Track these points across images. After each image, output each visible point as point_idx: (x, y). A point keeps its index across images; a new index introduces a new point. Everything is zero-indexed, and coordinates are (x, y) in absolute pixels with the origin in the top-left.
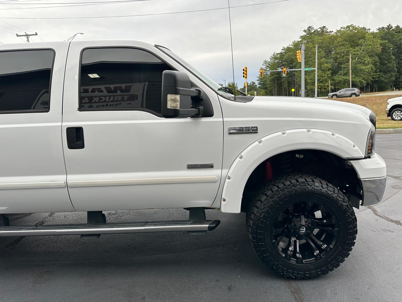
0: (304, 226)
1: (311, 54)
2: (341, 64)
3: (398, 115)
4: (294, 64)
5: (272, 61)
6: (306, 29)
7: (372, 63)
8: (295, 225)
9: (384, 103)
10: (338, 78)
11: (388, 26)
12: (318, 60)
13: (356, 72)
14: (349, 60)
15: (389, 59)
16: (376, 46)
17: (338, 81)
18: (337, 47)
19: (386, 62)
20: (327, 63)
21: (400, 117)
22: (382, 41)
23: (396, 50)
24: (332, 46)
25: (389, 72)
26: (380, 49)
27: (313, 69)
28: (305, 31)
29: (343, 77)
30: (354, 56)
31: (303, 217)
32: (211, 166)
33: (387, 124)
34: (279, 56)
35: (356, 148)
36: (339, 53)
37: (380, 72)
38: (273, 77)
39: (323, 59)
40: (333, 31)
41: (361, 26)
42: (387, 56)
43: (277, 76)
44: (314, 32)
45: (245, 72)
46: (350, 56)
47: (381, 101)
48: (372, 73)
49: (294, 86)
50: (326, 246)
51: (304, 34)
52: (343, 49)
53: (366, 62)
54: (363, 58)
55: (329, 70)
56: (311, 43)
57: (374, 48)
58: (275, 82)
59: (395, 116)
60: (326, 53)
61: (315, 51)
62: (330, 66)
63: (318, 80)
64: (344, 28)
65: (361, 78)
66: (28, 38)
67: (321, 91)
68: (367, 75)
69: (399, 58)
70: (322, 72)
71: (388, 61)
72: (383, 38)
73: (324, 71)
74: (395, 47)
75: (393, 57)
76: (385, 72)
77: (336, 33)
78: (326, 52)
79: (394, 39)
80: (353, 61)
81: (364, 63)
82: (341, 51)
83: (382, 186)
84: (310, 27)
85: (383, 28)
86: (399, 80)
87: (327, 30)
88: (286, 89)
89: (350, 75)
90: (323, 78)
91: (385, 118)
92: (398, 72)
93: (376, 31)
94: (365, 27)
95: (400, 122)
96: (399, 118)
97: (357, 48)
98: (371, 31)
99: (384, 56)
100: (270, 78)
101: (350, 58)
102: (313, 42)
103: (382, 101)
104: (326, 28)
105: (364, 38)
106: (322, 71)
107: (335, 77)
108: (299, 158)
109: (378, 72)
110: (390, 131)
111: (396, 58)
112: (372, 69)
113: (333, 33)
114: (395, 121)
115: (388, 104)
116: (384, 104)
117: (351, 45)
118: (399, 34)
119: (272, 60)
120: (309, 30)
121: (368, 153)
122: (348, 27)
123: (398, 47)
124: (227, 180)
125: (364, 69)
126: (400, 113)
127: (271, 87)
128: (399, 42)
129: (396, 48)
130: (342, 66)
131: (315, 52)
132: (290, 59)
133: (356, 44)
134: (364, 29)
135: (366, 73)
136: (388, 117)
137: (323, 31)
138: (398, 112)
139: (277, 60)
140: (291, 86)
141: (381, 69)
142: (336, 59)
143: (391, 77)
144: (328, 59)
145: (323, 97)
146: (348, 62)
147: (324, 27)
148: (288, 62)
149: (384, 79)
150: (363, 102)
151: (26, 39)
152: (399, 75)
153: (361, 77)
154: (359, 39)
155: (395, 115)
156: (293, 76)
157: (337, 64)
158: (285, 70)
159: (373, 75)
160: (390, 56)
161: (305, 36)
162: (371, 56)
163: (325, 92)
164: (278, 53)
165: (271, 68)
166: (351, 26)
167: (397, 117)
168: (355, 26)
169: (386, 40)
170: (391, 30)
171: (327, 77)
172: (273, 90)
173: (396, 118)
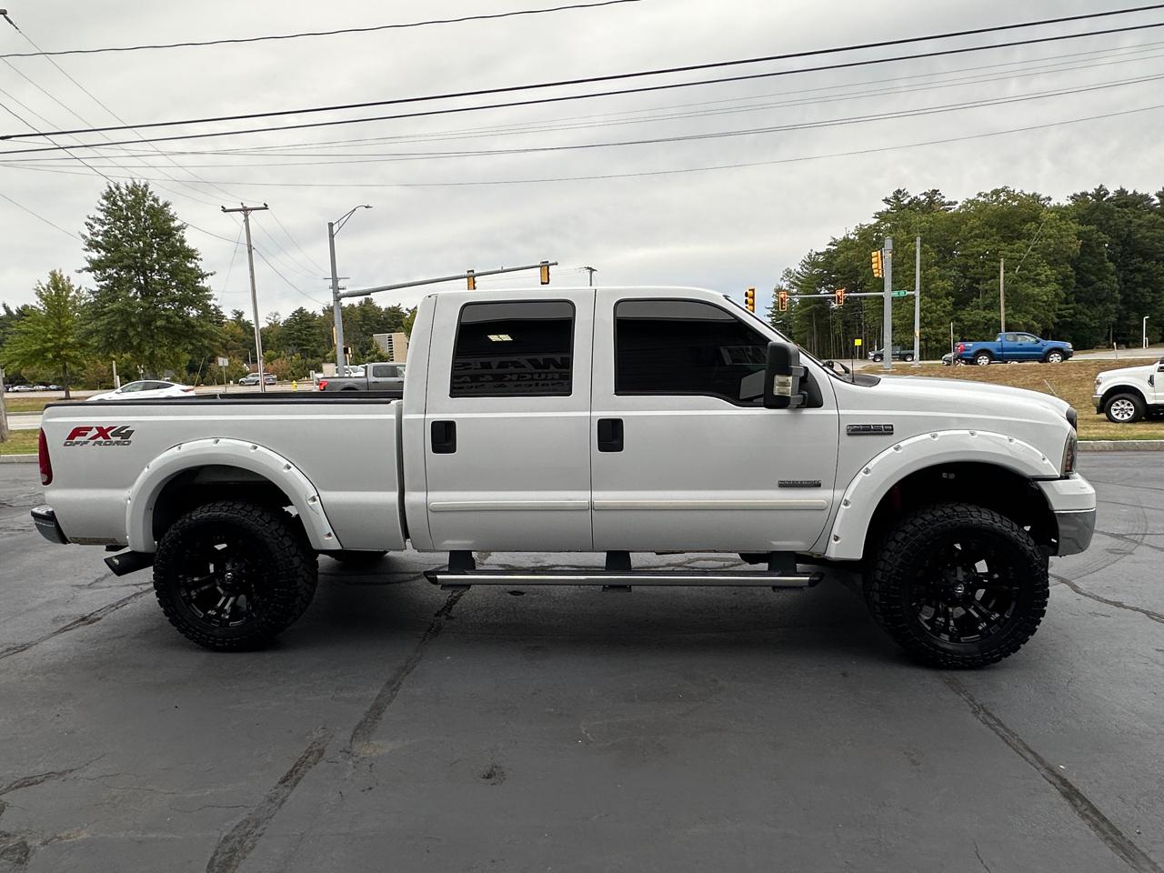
0: (961, 582)
1: (902, 255)
2: (977, 281)
3: (1122, 409)
4: (861, 279)
5: (805, 270)
6: (890, 195)
7: (1056, 280)
8: (947, 581)
9: (1088, 380)
10: (970, 315)
11: (1098, 191)
12: (921, 270)
13: (1015, 300)
14: (999, 272)
15: (1099, 269)
16: (1065, 240)
17: (970, 323)
18: (967, 240)
19: (1093, 277)
20: (942, 278)
21: (1129, 415)
22: (1080, 227)
23: (1119, 249)
24: (954, 238)
25: (1100, 301)
26: (1076, 246)
27: (908, 293)
28: (887, 201)
29: (984, 314)
30: (1010, 263)
31: (959, 569)
32: (817, 485)
33: (1096, 431)
34: (821, 258)
35: (1047, 461)
36: (973, 255)
37: (1078, 301)
38: (808, 308)
39: (934, 269)
40: (956, 203)
41: (1029, 192)
42: (1094, 264)
43: (817, 306)
44: (910, 203)
45: (750, 300)
46: (1002, 264)
47: (1081, 375)
48: (1057, 305)
49: (860, 333)
50: (997, 615)
51: (885, 207)
52: (984, 247)
53: (1043, 278)
54: (1034, 268)
55: (948, 294)
56: (902, 231)
57: (1062, 243)
58: (811, 321)
59: (1117, 412)
60: (941, 255)
61: (915, 250)
62: (951, 286)
63: (922, 320)
64: (986, 195)
65: (1030, 317)
66: (246, 216)
67: (926, 345)
68: (1044, 309)
69: (1126, 268)
70: (930, 300)
71: (1096, 275)
72: (1083, 220)
73: (935, 297)
74: (1114, 241)
75: (1111, 266)
76: (1091, 303)
77: (964, 206)
78: (940, 251)
79: (1111, 222)
80: (1007, 275)
81: (1036, 281)
82: (977, 252)
83: (1088, 529)
84: (899, 190)
85: (1084, 194)
86: (1128, 322)
87: (943, 200)
88: (840, 338)
89: (1002, 309)
90: (933, 314)
91: (1091, 416)
92: (1123, 302)
93: (1066, 203)
94: (1038, 193)
95: (1128, 425)
96: (1126, 417)
97: (1019, 244)
98: (1053, 203)
99: (1086, 264)
100: (801, 311)
101: (1002, 268)
102: (907, 228)
103: (1083, 375)
104: (940, 194)
105: (1035, 218)
106: (931, 297)
107: (964, 312)
108: (948, 479)
109: (1071, 303)
110: (1104, 447)
111: (1119, 268)
112: (1057, 295)
113: (957, 206)
114: (1115, 424)
115: (1099, 383)
116: (1088, 384)
117: (1002, 237)
118: (1126, 210)
119: (807, 268)
120: (896, 197)
121: (1067, 471)
122: (996, 192)
123: (1122, 241)
124: (842, 506)
125: (1038, 294)
126: (1129, 405)
127: (801, 332)
128: (1126, 229)
129: (1117, 244)
130: (981, 287)
131: (915, 252)
132: (849, 268)
133: (1015, 234)
134: (1035, 197)
135: (1041, 304)
136: (1098, 413)
137: (932, 202)
138: (1123, 403)
139: (818, 267)
140: (850, 333)
141: (1079, 294)
142: (964, 269)
143: (1106, 315)
144: (944, 268)
145: (933, 360)
146: (995, 276)
147: (935, 192)
148: (844, 274)
149: (1088, 320)
150: (1037, 376)
151: (243, 217)
152: (1125, 309)
153: (1029, 314)
154: (1025, 221)
155: (1115, 410)
156: (856, 309)
157: (967, 281)
158: (839, 294)
159: (1059, 310)
160: (1102, 262)
161: (888, 212)
162: (1053, 264)
163: (936, 348)
164: (818, 252)
165: (801, 287)
166: (1003, 190)
167: (1121, 415)
168: (1014, 191)
169: (1091, 224)
170: (1104, 199)
171: (944, 312)
172: (808, 340)
173: (1119, 418)
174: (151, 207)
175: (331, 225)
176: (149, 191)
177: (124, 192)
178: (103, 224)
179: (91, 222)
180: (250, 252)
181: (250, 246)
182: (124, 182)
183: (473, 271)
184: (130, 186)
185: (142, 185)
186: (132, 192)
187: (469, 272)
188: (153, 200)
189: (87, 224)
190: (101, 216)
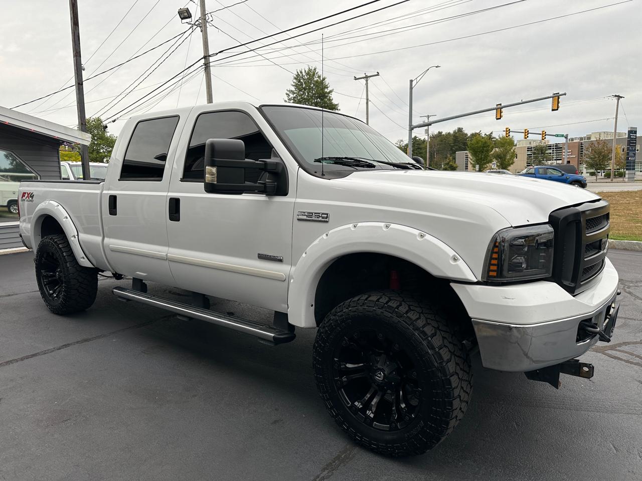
0: (381, 370)
32: (281, 261)
66: (367, 81)
121: (490, 277)
151: (365, 82)
174: (317, 81)
175: (411, 81)
176: (316, 72)
177: (304, 74)
178: (294, 93)
179: (288, 92)
180: (367, 103)
181: (367, 99)
182: (304, 68)
183: (501, 104)
184: (307, 70)
185: (313, 69)
186: (308, 74)
187: (497, 105)
188: (318, 77)
189: (287, 94)
190: (293, 89)
